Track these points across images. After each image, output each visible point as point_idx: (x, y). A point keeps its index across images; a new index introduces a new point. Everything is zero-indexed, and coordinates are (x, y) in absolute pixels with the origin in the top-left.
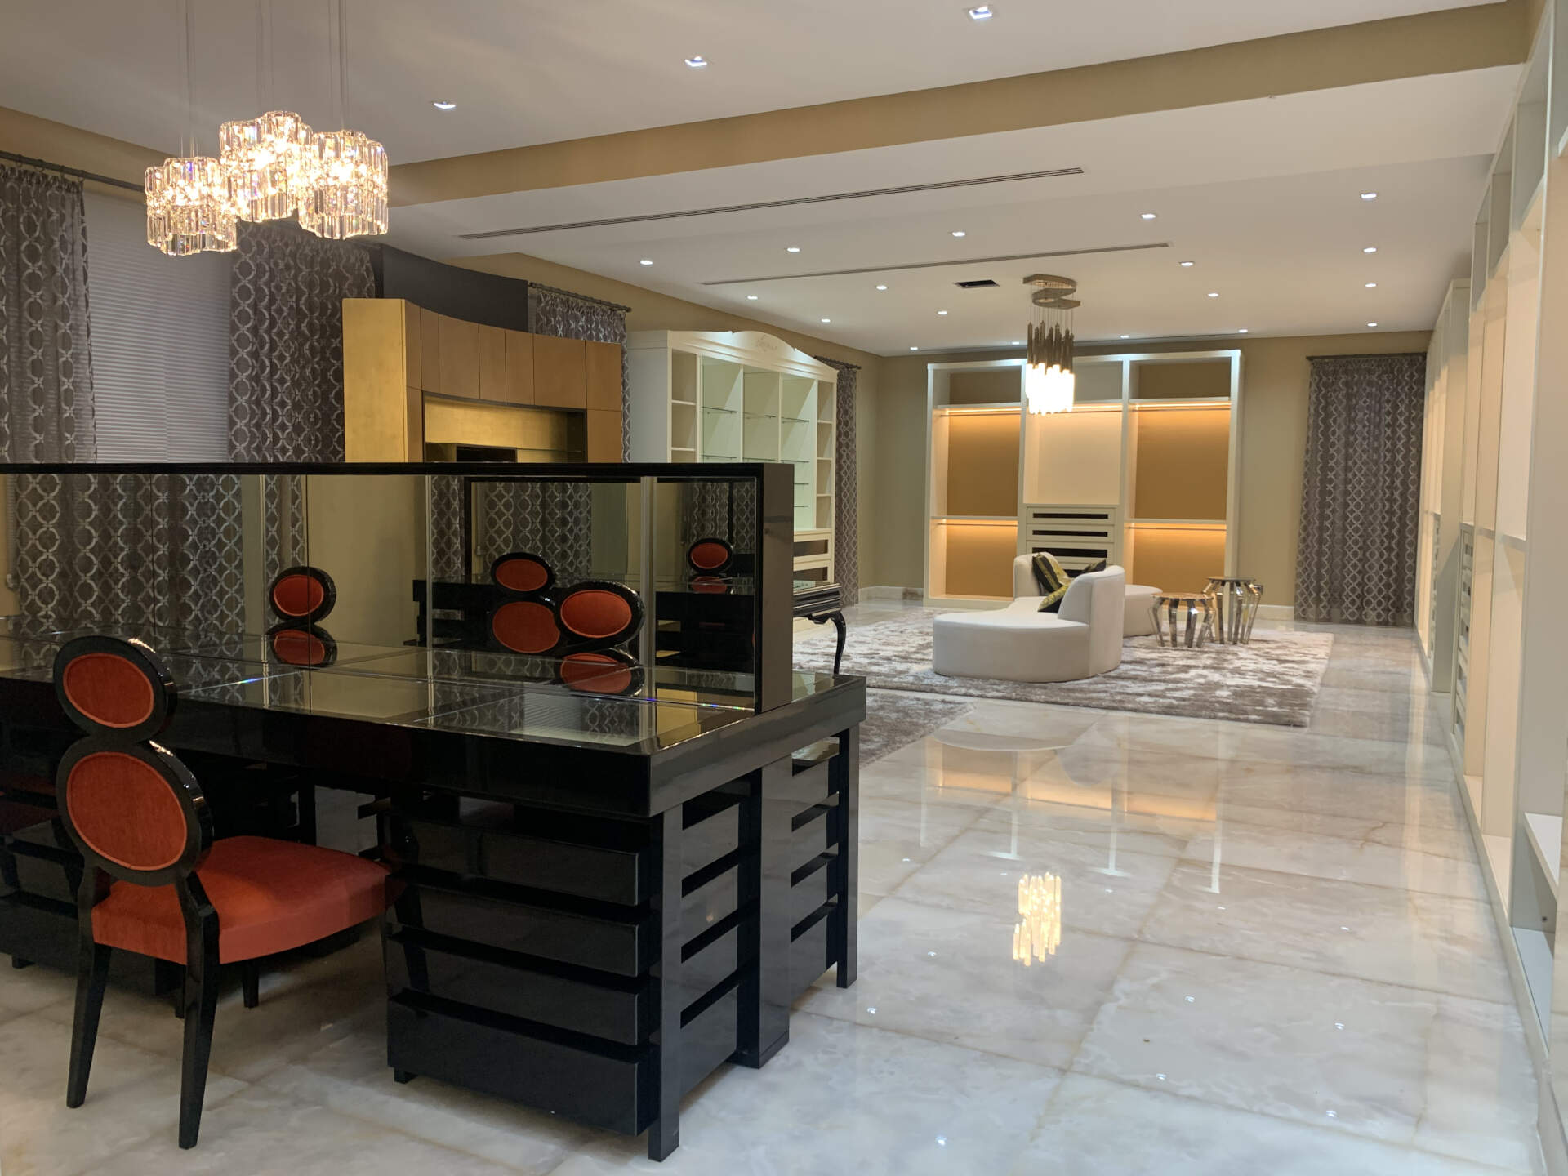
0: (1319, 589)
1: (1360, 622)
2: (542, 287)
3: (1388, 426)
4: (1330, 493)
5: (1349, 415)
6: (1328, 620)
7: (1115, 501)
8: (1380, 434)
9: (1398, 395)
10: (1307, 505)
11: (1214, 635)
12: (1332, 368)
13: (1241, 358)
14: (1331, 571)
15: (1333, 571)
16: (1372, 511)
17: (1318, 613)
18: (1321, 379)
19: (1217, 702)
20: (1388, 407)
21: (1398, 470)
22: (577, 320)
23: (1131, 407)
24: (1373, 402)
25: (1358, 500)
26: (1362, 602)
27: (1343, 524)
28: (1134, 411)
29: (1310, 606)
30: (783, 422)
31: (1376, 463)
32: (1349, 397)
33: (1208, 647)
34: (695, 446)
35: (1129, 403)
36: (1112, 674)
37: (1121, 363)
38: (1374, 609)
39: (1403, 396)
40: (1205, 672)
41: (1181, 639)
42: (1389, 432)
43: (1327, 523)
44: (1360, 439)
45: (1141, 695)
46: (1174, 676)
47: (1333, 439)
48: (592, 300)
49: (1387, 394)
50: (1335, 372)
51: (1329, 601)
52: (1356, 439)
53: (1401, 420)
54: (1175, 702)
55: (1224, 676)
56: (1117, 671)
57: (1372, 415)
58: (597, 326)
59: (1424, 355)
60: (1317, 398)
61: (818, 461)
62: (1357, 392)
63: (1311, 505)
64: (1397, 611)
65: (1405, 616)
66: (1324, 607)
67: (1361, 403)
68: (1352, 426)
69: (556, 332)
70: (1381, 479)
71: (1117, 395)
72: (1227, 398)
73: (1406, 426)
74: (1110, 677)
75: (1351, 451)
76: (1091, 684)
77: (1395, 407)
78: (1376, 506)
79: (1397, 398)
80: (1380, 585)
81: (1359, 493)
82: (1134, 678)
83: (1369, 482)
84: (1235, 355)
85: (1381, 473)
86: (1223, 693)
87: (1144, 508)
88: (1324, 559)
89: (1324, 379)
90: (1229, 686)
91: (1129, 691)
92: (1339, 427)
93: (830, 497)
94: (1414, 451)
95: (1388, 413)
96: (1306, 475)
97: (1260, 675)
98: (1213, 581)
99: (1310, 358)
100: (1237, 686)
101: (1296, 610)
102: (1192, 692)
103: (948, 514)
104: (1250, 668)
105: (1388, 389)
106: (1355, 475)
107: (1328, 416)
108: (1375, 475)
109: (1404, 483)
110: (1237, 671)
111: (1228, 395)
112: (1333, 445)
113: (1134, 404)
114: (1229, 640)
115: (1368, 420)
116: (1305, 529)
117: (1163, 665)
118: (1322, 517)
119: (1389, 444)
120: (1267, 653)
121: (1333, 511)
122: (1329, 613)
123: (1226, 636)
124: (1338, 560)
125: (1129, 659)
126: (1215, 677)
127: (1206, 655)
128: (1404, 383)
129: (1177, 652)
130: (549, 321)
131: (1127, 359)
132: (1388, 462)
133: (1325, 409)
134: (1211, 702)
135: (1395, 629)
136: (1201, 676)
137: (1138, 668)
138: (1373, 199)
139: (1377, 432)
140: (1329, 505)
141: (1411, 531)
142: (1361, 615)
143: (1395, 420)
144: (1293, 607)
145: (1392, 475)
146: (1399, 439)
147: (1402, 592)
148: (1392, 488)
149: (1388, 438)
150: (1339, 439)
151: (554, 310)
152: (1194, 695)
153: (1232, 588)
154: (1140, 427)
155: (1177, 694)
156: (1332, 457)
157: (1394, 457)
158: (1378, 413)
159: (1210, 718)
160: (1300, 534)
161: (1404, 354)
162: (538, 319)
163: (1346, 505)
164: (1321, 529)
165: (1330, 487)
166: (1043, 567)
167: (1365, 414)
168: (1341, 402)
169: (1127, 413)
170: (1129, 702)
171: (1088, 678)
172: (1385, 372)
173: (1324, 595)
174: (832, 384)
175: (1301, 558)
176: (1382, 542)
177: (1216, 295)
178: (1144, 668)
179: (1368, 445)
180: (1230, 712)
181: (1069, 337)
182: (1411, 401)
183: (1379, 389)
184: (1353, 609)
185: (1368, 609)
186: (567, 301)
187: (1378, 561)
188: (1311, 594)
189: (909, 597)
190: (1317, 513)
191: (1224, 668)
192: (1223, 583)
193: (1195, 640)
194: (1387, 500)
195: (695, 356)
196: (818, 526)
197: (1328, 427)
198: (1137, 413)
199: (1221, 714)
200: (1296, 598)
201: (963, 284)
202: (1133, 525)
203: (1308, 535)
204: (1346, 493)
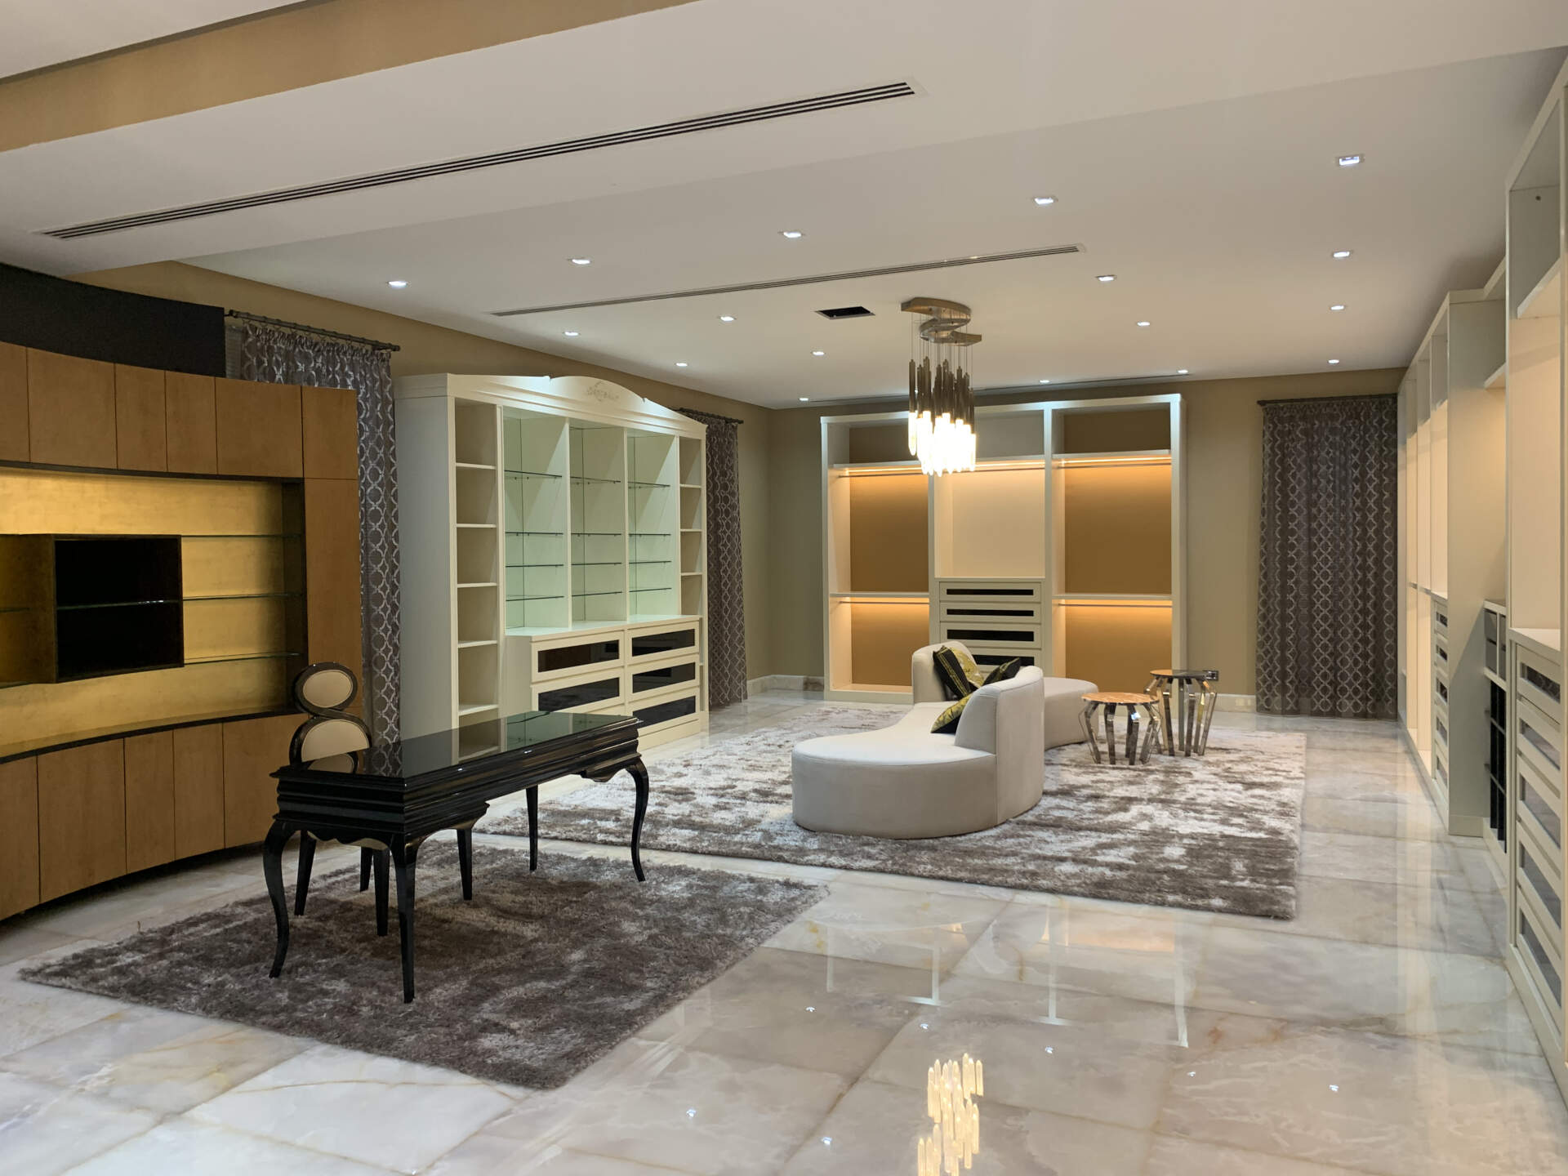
0: (1284, 675)
1: (1334, 714)
2: (248, 316)
3: (1356, 480)
4: (1292, 561)
5: (1310, 468)
6: (1296, 712)
7: (1041, 575)
8: (1347, 491)
9: (1366, 444)
10: (1265, 576)
11: (1161, 742)
12: (1288, 414)
13: (1182, 404)
14: (1297, 654)
15: (1299, 653)
16: (1342, 582)
17: (1284, 704)
18: (1275, 426)
19: (1165, 872)
20: (1355, 458)
21: (1371, 532)
22: (306, 359)
23: (1055, 463)
24: (1338, 453)
25: (1325, 568)
26: (1336, 691)
27: (1309, 597)
28: (1059, 468)
29: (1274, 695)
30: (630, 488)
31: (1344, 524)
32: (1310, 447)
33: (1155, 760)
34: (496, 522)
35: (1052, 459)
36: (1029, 817)
37: (1041, 414)
38: (1350, 698)
39: (1372, 445)
40: (1149, 809)
41: (1121, 749)
42: (1357, 488)
43: (1290, 597)
44: (1324, 497)
45: (1062, 860)
46: (1109, 818)
47: (1292, 497)
48: (335, 335)
49: (1354, 444)
50: (1292, 418)
51: (1297, 689)
52: (1319, 497)
53: (1371, 474)
54: (1108, 873)
55: (1175, 816)
56: (1037, 811)
57: (1337, 468)
58: (342, 368)
59: (1394, 397)
60: (1272, 449)
61: (682, 534)
62: (1319, 441)
63: (1270, 575)
64: (1377, 700)
65: (1387, 705)
66: (1292, 696)
67: (1323, 454)
68: (1314, 481)
69: (272, 377)
70: (1351, 543)
71: (1038, 450)
72: (1167, 451)
73: (1377, 481)
74: (1024, 823)
75: (1314, 510)
76: (998, 838)
77: (1364, 459)
78: (1347, 575)
79: (1365, 448)
80: (1356, 670)
81: (1326, 561)
82: (1057, 825)
83: (1337, 546)
84: (1174, 400)
85: (1351, 536)
86: (1174, 851)
87: (1077, 580)
88: (1288, 639)
89: (1280, 427)
90: (1182, 837)
91: (1048, 851)
92: (1300, 482)
93: (701, 576)
94: (1388, 509)
95: (1356, 466)
96: (1263, 540)
97: (1222, 814)
98: (1158, 677)
99: (1261, 403)
100: (1192, 836)
101: (1258, 700)
102: (1132, 850)
103: (853, 589)
104: (1208, 800)
105: (1354, 437)
106: (1321, 539)
107: (1286, 469)
108: (1344, 539)
109: (1377, 547)
110: (1191, 806)
111: (1167, 446)
112: (1293, 504)
113: (1060, 460)
114: (1181, 748)
115: (1333, 474)
116: (1264, 603)
117: (1096, 797)
118: (1284, 589)
119: (1358, 502)
120: (1228, 770)
121: (1296, 583)
122: (1297, 703)
123: (1176, 742)
124: (1304, 639)
125: (1054, 788)
126: (1163, 818)
127: (1151, 777)
128: (1372, 430)
129: (1116, 772)
130: (260, 363)
131: (1048, 407)
132: (1358, 524)
133: (1281, 462)
134: (1158, 872)
135: (1376, 722)
136: (1145, 817)
137: (1064, 803)
138: (1354, 166)
139: (1343, 488)
140: (1292, 575)
141: (1389, 605)
142: (1335, 705)
143: (1363, 473)
144: (1254, 697)
145: (1364, 538)
146: (1370, 495)
147: (1382, 677)
148: (1364, 553)
149: (1357, 495)
150: (1299, 497)
151: (270, 348)
152: (1136, 857)
153: (1181, 684)
154: (1067, 487)
155: (1111, 856)
156: (1293, 518)
157: (1365, 517)
158: (1344, 467)
159: (1156, 904)
160: (1259, 610)
161: (1371, 396)
162: (244, 359)
163: (1311, 575)
164: (1284, 604)
165: (1291, 554)
166: (947, 665)
167: (1329, 467)
168: (1300, 454)
169: (1050, 471)
170: (1046, 876)
171: (996, 826)
172: (1350, 417)
173: (1291, 682)
174: (700, 441)
175: (1261, 638)
176: (1356, 619)
177: (1147, 324)
178: (1071, 804)
179: (1334, 503)
180: (1184, 892)
181: (963, 382)
182: (1382, 451)
183: (1344, 437)
184: (1325, 698)
185: (1343, 699)
186: (293, 335)
187: (1352, 640)
188: (1275, 681)
189: (810, 687)
190: (1278, 585)
191: (1174, 802)
192: (1170, 680)
193: (1139, 750)
194: (1360, 568)
195: (493, 406)
196: (684, 613)
197: (1286, 483)
198: (1063, 470)
199: (1171, 898)
200: (1258, 686)
201: (830, 313)
202: (1063, 602)
203: (1268, 610)
204: (1312, 561)
